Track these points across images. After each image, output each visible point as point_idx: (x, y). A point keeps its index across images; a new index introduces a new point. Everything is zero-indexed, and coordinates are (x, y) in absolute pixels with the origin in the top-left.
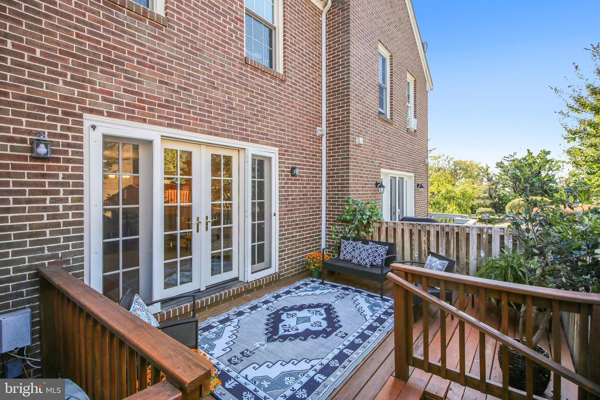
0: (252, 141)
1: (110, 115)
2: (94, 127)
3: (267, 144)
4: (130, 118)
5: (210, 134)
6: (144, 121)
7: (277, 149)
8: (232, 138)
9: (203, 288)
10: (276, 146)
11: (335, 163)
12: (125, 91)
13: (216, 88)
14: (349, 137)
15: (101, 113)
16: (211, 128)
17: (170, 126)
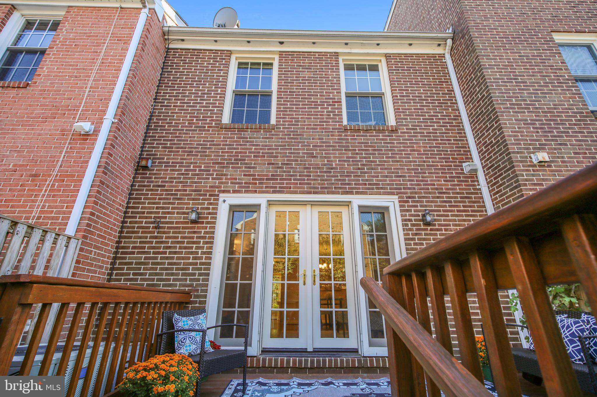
0: (357, 193)
1: (234, 192)
2: (224, 201)
3: (380, 194)
4: (246, 192)
5: (310, 193)
6: (255, 192)
7: (397, 197)
8: (333, 193)
9: (310, 349)
10: (393, 194)
11: (504, 200)
12: (245, 175)
13: (315, 157)
14: (511, 158)
15: (228, 192)
16: (311, 188)
17: (274, 192)
